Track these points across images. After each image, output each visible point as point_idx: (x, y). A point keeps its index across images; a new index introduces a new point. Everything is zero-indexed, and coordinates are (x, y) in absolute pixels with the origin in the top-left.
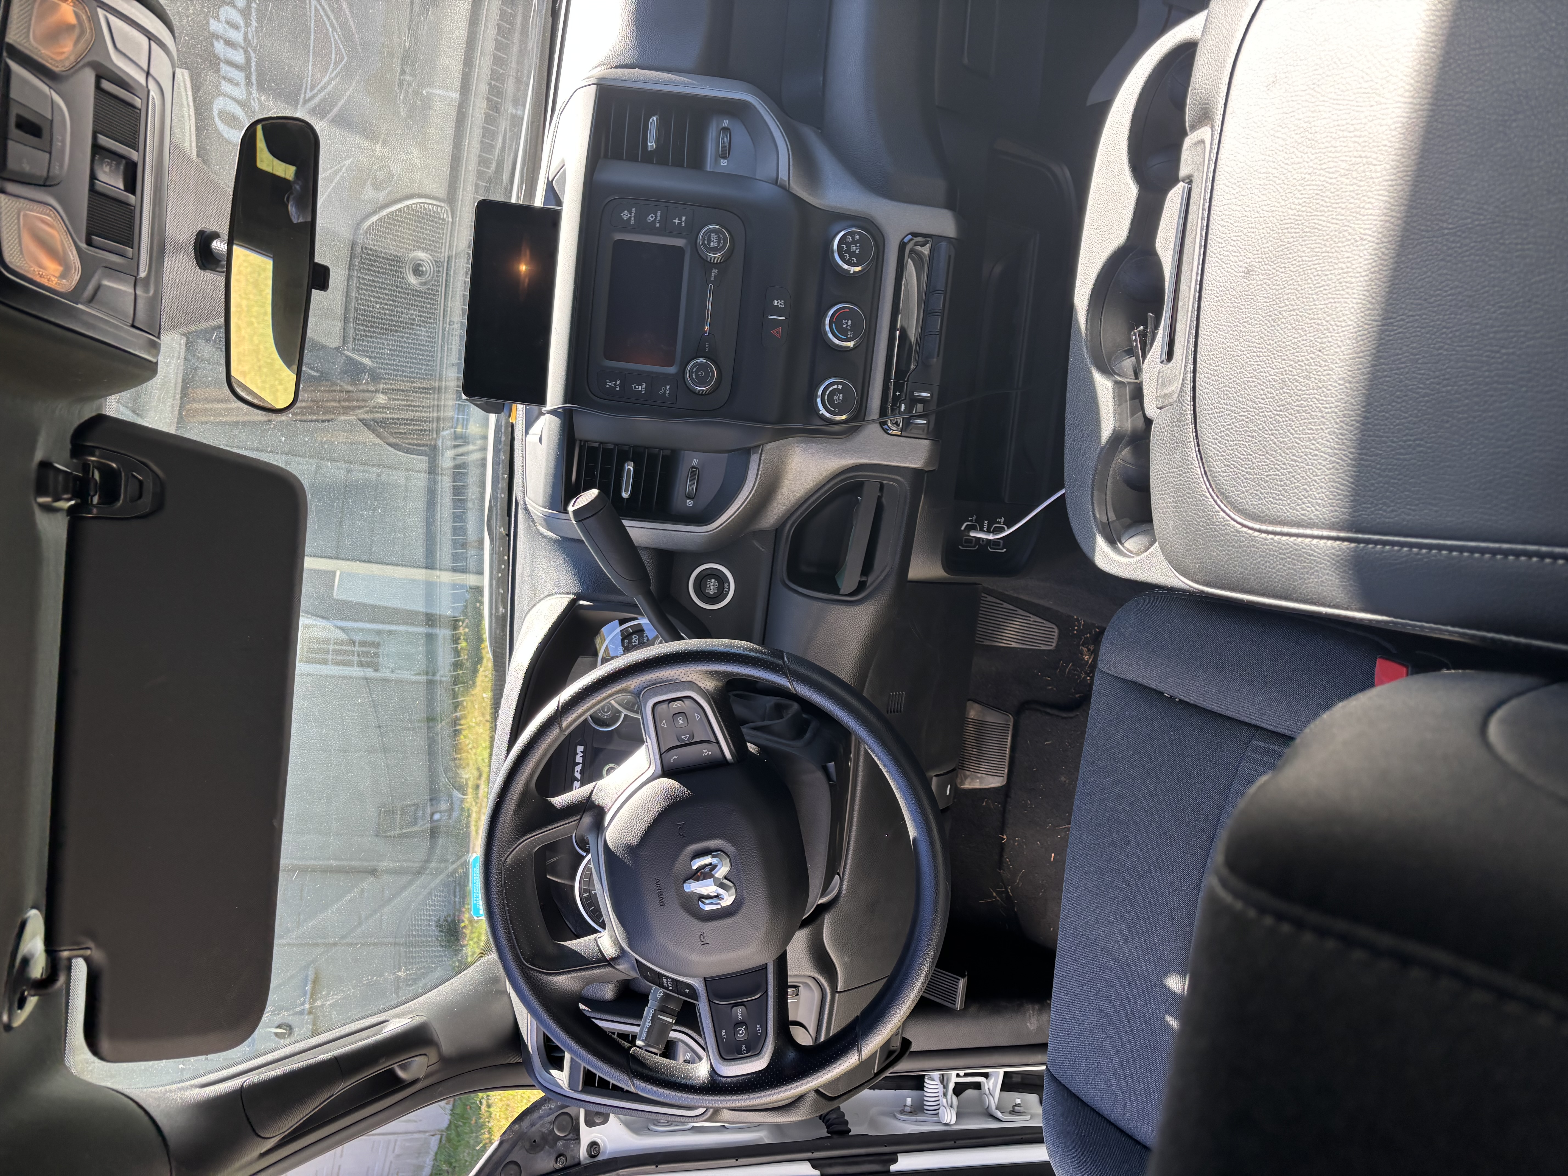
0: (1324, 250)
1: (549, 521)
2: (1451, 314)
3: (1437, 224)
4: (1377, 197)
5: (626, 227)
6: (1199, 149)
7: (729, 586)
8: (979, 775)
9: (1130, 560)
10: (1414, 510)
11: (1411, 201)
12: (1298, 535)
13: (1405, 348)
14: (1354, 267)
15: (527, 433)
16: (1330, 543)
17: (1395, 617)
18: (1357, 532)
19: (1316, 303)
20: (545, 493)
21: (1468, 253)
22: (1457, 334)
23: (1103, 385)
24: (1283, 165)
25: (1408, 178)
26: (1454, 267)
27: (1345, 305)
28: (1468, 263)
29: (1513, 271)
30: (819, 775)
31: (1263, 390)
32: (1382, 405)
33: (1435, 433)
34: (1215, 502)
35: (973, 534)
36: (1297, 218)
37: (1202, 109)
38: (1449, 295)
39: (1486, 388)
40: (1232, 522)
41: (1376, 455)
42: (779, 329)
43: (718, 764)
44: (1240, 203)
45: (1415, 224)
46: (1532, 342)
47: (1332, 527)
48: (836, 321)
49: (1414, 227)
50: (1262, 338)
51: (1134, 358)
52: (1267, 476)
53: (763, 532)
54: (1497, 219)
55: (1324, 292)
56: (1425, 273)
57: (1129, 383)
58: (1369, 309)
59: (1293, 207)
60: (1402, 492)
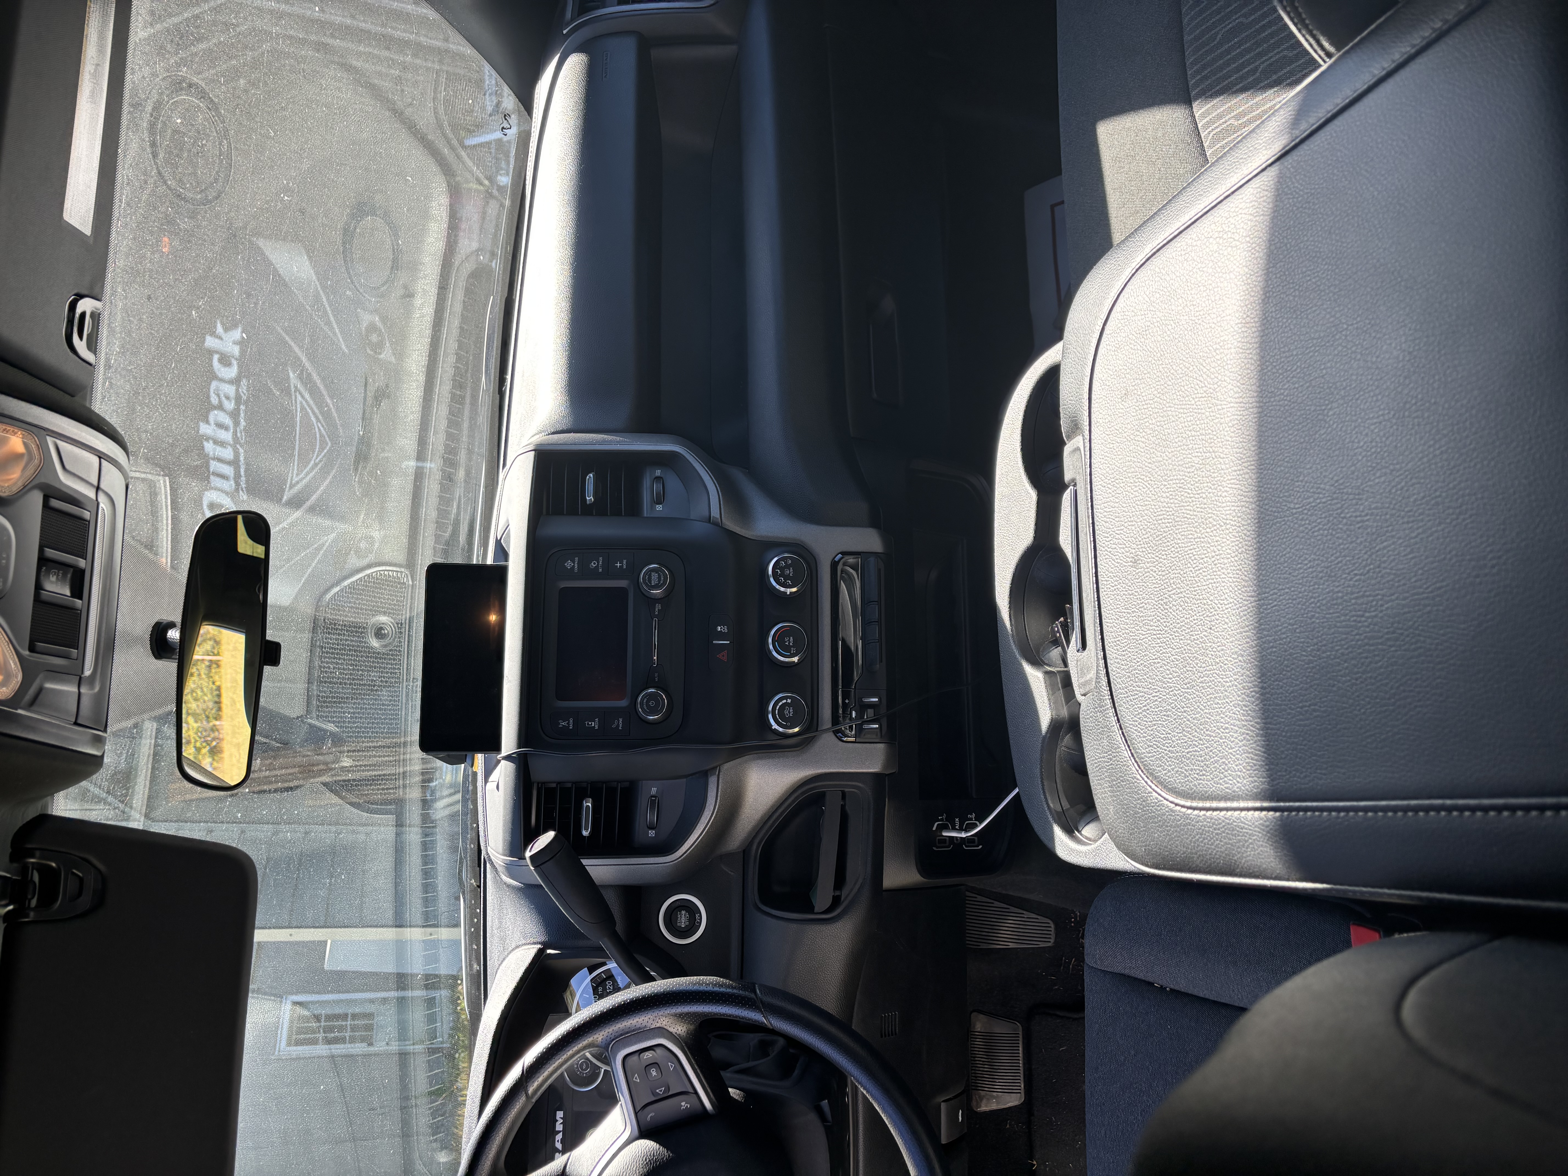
0: (1196, 536)
1: (510, 869)
2: (1314, 585)
3: (1286, 505)
4: (1230, 486)
5: (570, 575)
6: (1077, 455)
7: (701, 916)
8: (995, 1094)
9: (1089, 847)
10: (1325, 774)
11: (1259, 487)
12: (1227, 809)
13: (1283, 620)
14: (1224, 549)
15: (486, 781)
16: (1257, 813)
17: (1335, 884)
18: (1278, 801)
19: (1199, 584)
20: (504, 841)
21: (1317, 529)
22: (1324, 602)
23: (1034, 676)
24: (1146, 464)
25: (1253, 467)
26: (1308, 541)
27: (1223, 584)
28: (1319, 538)
29: (1358, 541)
30: (812, 1117)
31: (1168, 669)
32: (1274, 675)
33: (1326, 697)
34: (1146, 782)
35: (945, 834)
36: (1168, 509)
37: (1072, 421)
38: (1309, 568)
39: (1360, 651)
40: (1165, 802)
41: (1279, 723)
42: (725, 653)
43: (699, 1116)
44: (1117, 501)
45: (1267, 507)
46: (1390, 604)
47: (1256, 797)
48: (779, 639)
49: (1267, 510)
50: (1158, 621)
51: (1060, 648)
52: (1188, 753)
53: (731, 855)
54: (1335, 496)
55: (1204, 574)
56: (1285, 549)
57: (1058, 672)
58: (1244, 586)
59: (1162, 500)
60: (1310, 757)
